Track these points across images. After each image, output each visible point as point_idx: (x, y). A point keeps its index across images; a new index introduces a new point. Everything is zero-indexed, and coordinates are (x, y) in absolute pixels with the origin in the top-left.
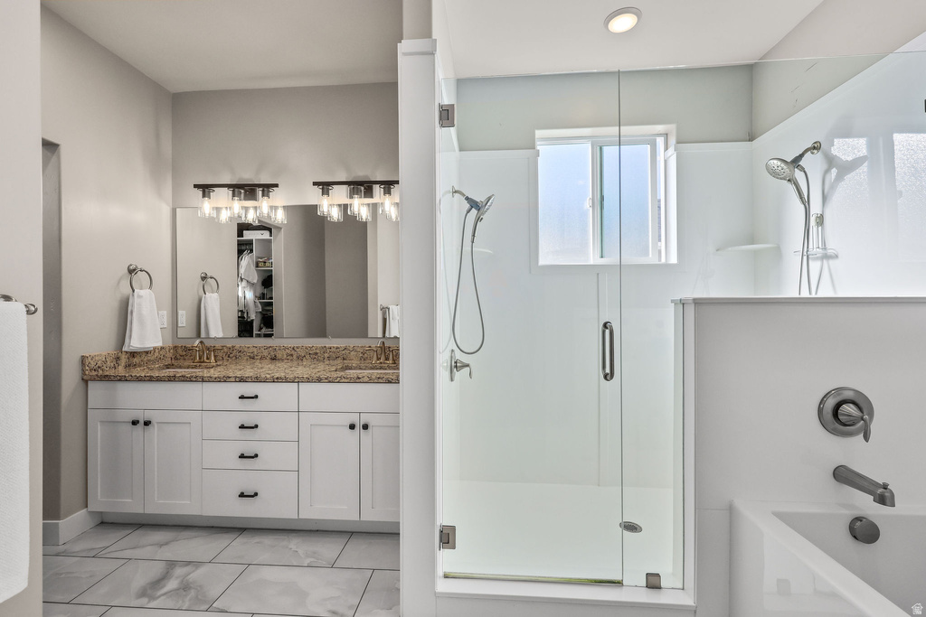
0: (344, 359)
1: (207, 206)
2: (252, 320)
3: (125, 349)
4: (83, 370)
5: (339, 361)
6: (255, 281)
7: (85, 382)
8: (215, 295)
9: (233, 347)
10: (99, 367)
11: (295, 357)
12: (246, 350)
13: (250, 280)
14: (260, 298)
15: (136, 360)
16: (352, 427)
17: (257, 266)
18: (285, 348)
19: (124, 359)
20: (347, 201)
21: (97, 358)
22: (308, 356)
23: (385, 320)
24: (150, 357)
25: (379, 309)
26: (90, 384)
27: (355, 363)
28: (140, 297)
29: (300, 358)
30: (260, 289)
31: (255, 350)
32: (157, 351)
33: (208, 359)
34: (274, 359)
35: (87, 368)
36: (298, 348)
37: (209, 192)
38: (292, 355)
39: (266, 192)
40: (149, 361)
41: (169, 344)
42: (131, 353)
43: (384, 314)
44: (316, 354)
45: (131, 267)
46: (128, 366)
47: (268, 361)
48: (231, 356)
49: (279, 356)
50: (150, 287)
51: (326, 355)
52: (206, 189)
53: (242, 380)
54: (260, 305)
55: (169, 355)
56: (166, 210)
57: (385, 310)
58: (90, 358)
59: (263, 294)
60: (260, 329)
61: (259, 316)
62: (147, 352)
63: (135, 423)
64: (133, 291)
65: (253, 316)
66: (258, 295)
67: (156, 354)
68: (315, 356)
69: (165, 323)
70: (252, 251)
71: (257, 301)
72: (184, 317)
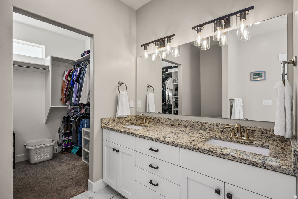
0: (210, 130)
1: (146, 54)
2: (172, 104)
3: (116, 116)
4: (102, 124)
5: (207, 131)
6: (172, 89)
7: (102, 129)
8: (152, 94)
9: (156, 117)
10: (107, 123)
11: (182, 125)
12: (161, 119)
13: (170, 88)
14: (174, 95)
15: (121, 120)
16: (218, 192)
17: (173, 83)
18: (178, 120)
19: (116, 120)
20: (213, 34)
21: (106, 119)
22: (189, 126)
23: (231, 106)
24: (127, 119)
25: (228, 100)
26: (104, 130)
27: (218, 134)
28: (122, 94)
29: (185, 126)
30: (174, 92)
31: (164, 120)
32: (129, 117)
33: (145, 122)
34: (172, 125)
35: (103, 123)
36: (184, 121)
37: (147, 47)
38: (181, 124)
39: (169, 40)
40: (126, 121)
41: (134, 114)
42: (119, 117)
43: (231, 102)
44: (194, 125)
45: (120, 83)
46: (118, 123)
47: (170, 126)
48: (155, 121)
49: (175, 124)
50: (126, 91)
51: (199, 127)
52: (145, 46)
53: (151, 139)
54: (174, 98)
55: (134, 119)
56: (133, 59)
57: (232, 101)
58: (103, 119)
59: (176, 94)
60: (175, 108)
61: (174, 103)
62: (125, 117)
63: (114, 150)
64: (120, 92)
65: (172, 103)
66: (174, 94)
67: (129, 118)
68: (193, 126)
69: (133, 105)
70: (171, 77)
71: (173, 97)
72: (140, 103)
